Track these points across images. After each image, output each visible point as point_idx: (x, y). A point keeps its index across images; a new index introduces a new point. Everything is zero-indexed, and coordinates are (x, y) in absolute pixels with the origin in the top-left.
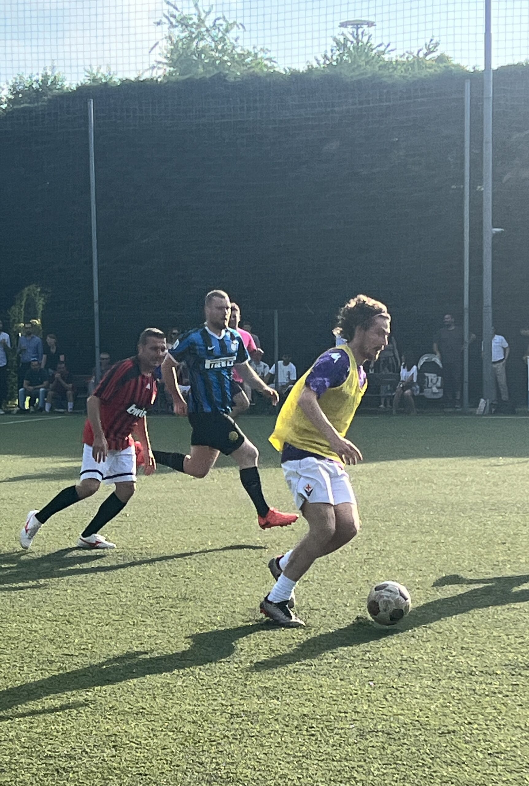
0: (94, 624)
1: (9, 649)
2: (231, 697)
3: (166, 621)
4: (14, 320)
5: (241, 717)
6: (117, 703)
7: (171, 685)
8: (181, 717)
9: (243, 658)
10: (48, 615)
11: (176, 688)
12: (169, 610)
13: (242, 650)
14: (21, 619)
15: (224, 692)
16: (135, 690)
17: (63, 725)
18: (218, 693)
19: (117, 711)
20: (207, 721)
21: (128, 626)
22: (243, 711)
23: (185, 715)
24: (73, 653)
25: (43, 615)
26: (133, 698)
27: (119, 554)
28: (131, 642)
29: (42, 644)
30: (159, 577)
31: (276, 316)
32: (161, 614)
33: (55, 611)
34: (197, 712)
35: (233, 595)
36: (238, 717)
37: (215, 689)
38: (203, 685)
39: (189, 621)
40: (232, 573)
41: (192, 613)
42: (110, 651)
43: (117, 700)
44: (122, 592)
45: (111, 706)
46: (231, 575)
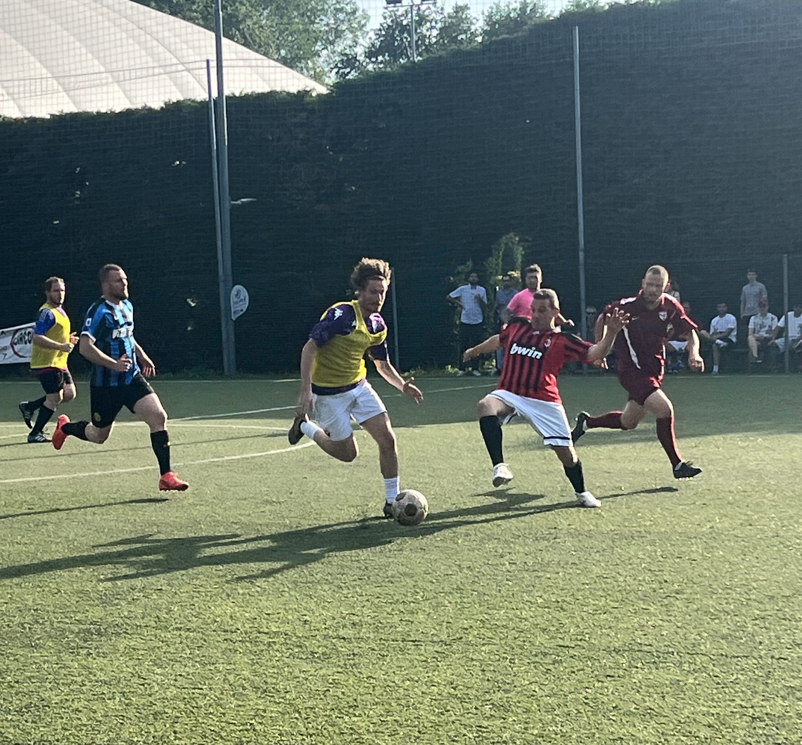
0: (591, 611)
1: (498, 639)
2: (751, 698)
3: (671, 609)
4: (491, 273)
5: (764, 721)
6: (621, 703)
7: (681, 683)
8: (695, 720)
9: (763, 653)
10: (539, 602)
11: (687, 686)
12: (674, 597)
13: (761, 643)
14: (510, 606)
15: (743, 692)
16: (641, 688)
17: (562, 726)
18: (736, 692)
19: (622, 711)
20: (724, 724)
21: (629, 614)
22: (767, 714)
23: (700, 718)
24: (568, 644)
25: (533, 601)
26: (638, 696)
27: (616, 532)
28: (634, 633)
29: (533, 634)
30: (662, 559)
31: (785, 261)
32: (666, 601)
33: (545, 596)
34: (713, 715)
35: (747, 579)
36: (761, 721)
37: (732, 688)
38: (718, 684)
39: (698, 609)
40: (745, 555)
41: (701, 601)
42: (610, 642)
43: (621, 700)
44: (620, 575)
45: (614, 705)
46: (744, 557)
